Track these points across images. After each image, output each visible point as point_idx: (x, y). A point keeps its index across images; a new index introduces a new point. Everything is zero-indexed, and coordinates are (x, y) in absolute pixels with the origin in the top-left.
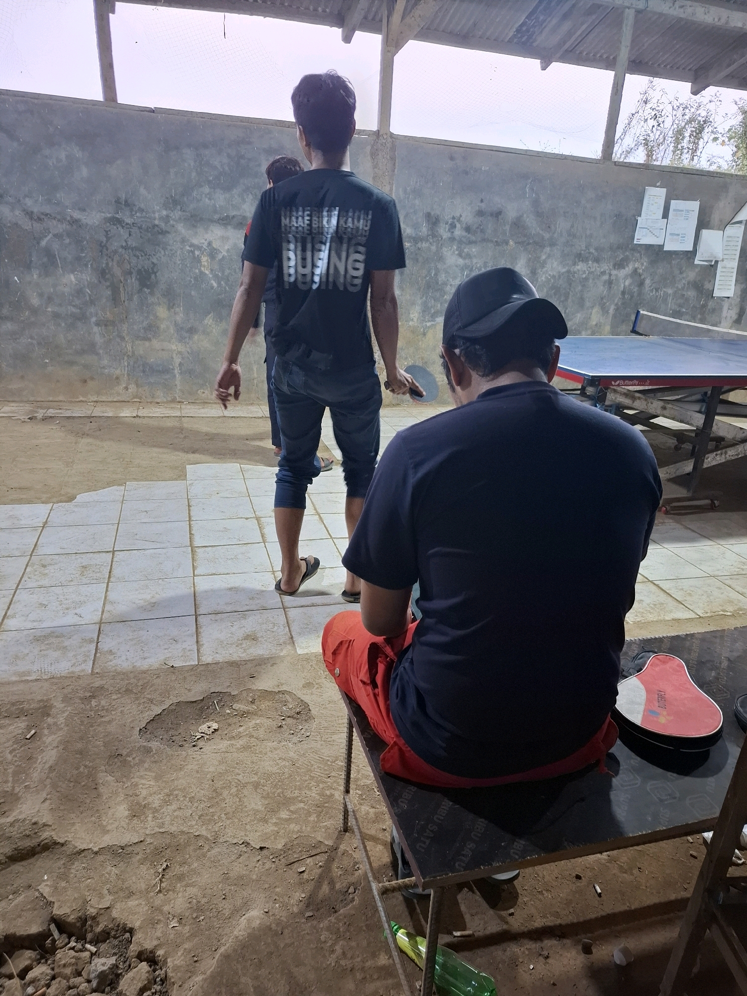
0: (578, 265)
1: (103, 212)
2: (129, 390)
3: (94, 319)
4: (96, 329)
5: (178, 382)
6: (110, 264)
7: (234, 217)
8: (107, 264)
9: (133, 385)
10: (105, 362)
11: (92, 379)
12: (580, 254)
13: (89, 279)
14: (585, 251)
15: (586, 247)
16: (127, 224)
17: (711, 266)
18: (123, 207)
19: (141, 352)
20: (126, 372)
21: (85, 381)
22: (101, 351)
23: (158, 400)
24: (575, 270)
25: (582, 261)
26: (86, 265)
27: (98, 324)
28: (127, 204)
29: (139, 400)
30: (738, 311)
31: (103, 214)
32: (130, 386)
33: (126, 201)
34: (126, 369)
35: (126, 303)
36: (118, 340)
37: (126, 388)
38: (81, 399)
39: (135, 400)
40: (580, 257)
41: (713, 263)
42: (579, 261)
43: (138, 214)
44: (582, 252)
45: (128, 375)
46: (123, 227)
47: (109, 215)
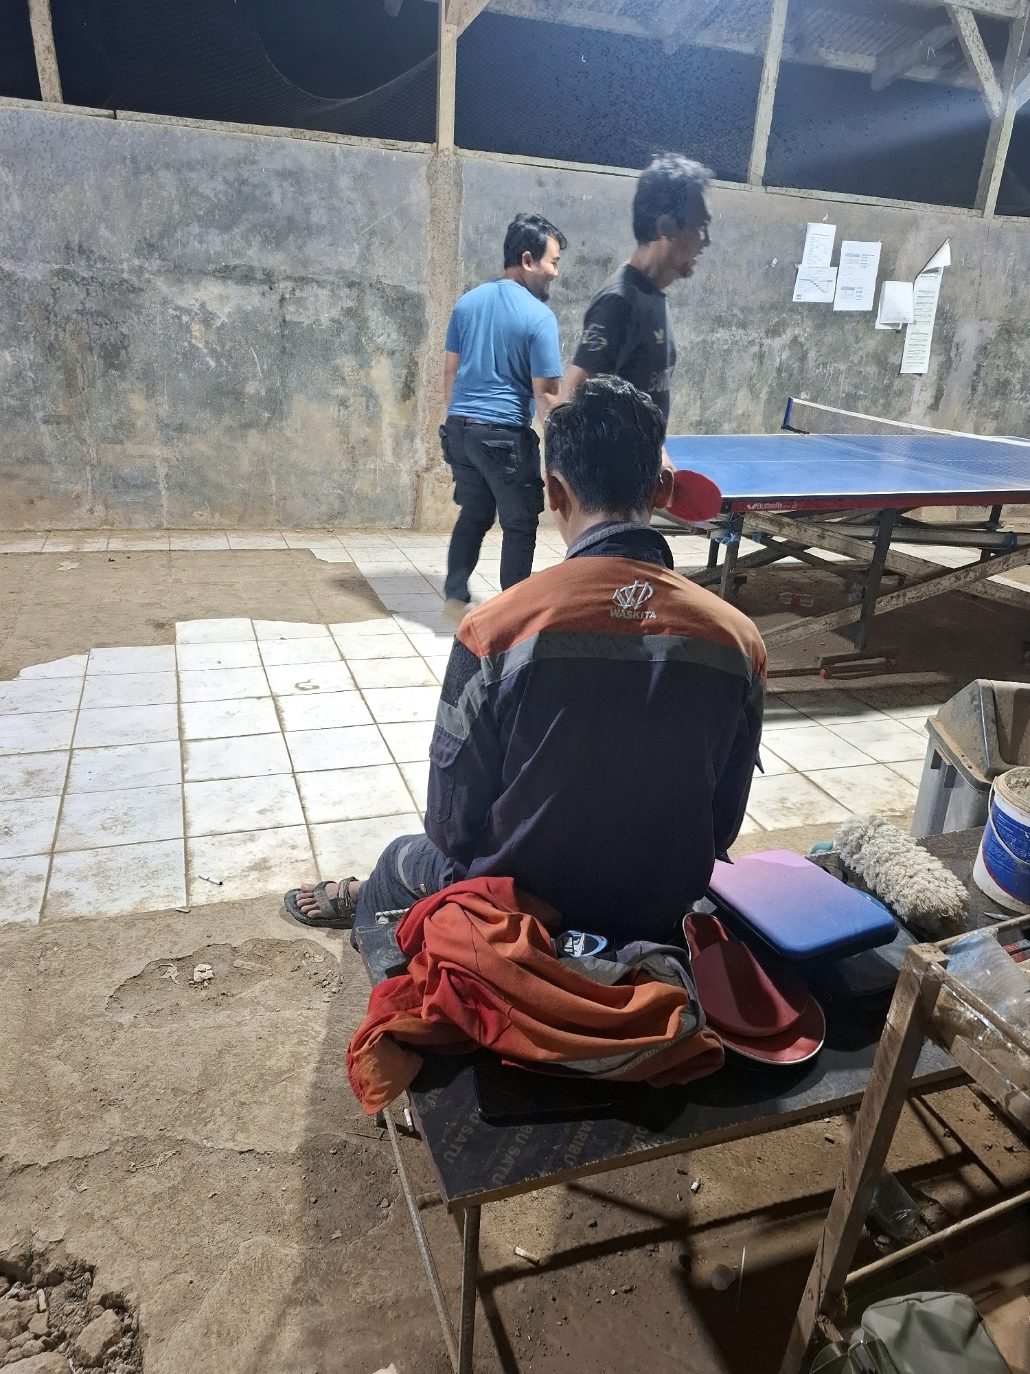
0: (717, 332)
1: (49, 262)
2: (95, 514)
3: (40, 415)
4: (43, 428)
5: (164, 501)
6: (61, 336)
7: (235, 267)
8: (57, 335)
9: (101, 506)
10: (59, 474)
11: (41, 498)
12: (720, 316)
13: (32, 358)
14: (726, 312)
15: (728, 307)
16: (83, 278)
17: (898, 332)
18: (77, 254)
19: (111, 460)
20: (90, 488)
21: (32, 502)
22: (53, 460)
23: (139, 527)
24: (714, 339)
25: (723, 326)
26: (26, 339)
27: (46, 422)
28: (81, 250)
29: (108, 527)
30: (935, 392)
31: (48, 266)
32: (96, 509)
33: (80, 246)
34: (90, 483)
35: (86, 390)
36: (76, 443)
37: (91, 511)
38: (27, 527)
39: (105, 527)
40: (720, 322)
41: (900, 328)
42: (719, 326)
43: (99, 265)
44: (723, 314)
45: (93, 492)
46: (77, 283)
47: (56, 267)
